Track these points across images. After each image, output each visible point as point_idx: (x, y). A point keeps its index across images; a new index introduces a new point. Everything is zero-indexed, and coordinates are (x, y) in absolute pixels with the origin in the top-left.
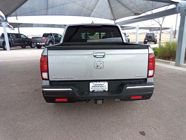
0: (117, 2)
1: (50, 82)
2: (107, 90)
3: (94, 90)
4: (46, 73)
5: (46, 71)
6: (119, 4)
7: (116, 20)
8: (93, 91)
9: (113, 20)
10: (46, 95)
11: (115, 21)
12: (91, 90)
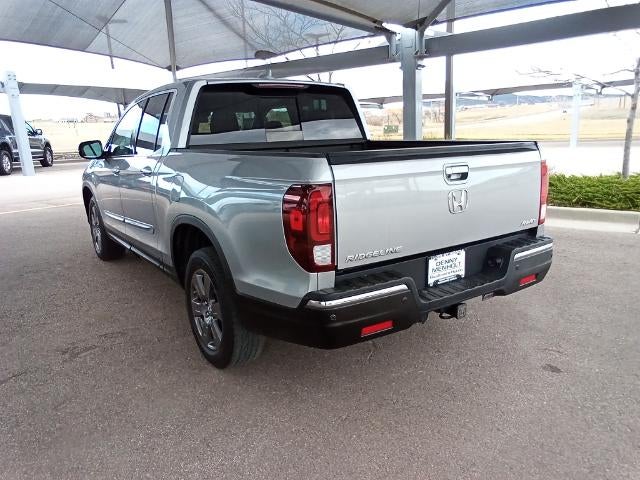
0: (201, 6)
1: (339, 273)
2: (462, 273)
3: (438, 281)
4: (328, 247)
5: (328, 237)
6: (211, 14)
7: (178, 68)
8: (436, 284)
9: (169, 68)
10: (338, 321)
11: (174, 74)
12: (431, 281)
